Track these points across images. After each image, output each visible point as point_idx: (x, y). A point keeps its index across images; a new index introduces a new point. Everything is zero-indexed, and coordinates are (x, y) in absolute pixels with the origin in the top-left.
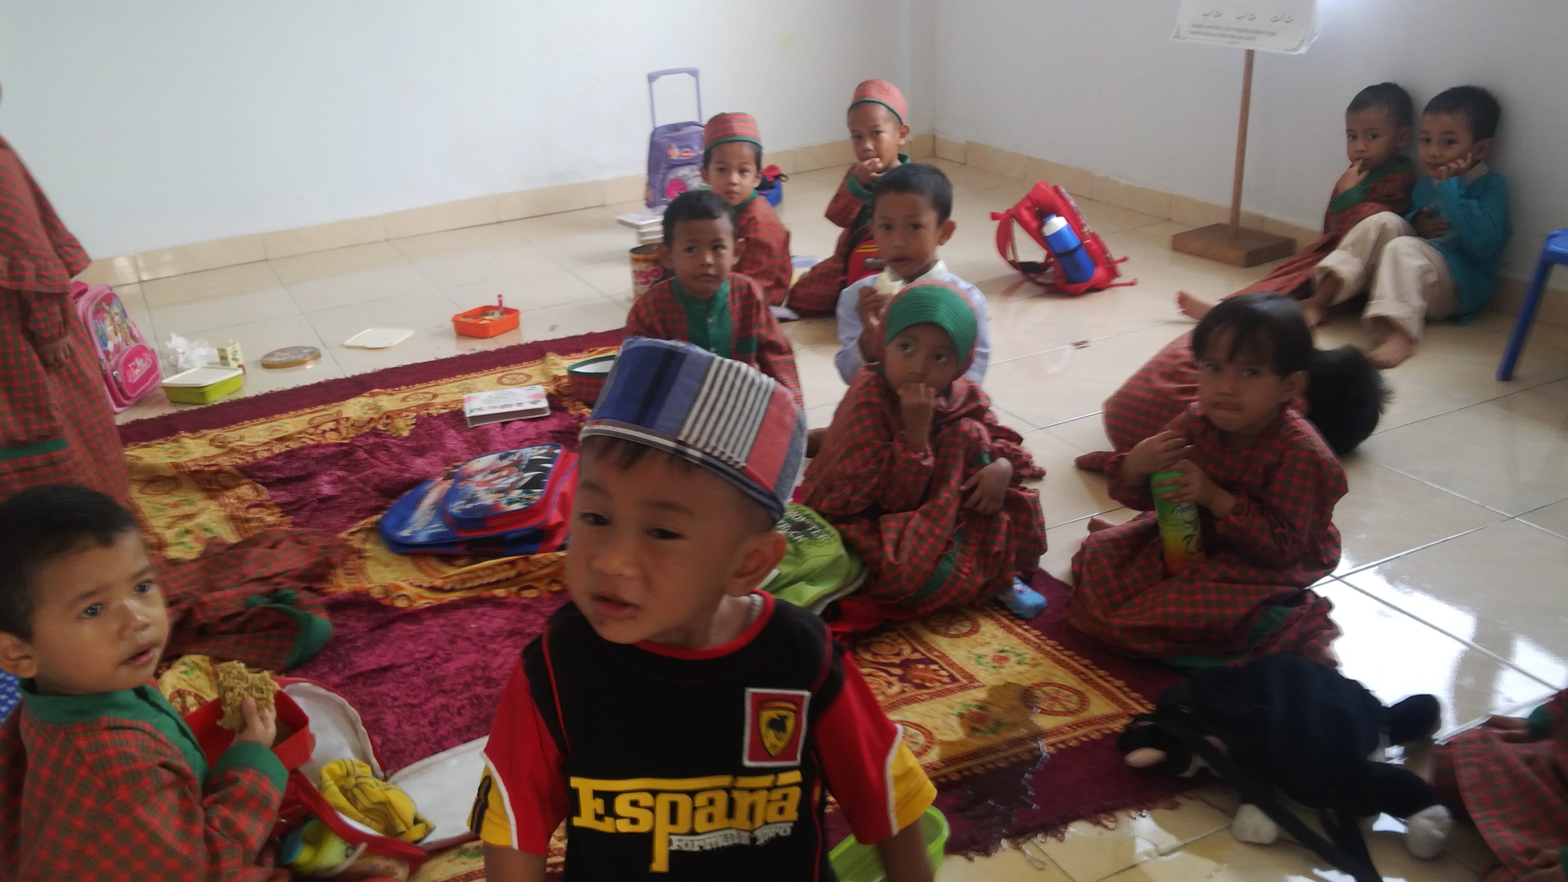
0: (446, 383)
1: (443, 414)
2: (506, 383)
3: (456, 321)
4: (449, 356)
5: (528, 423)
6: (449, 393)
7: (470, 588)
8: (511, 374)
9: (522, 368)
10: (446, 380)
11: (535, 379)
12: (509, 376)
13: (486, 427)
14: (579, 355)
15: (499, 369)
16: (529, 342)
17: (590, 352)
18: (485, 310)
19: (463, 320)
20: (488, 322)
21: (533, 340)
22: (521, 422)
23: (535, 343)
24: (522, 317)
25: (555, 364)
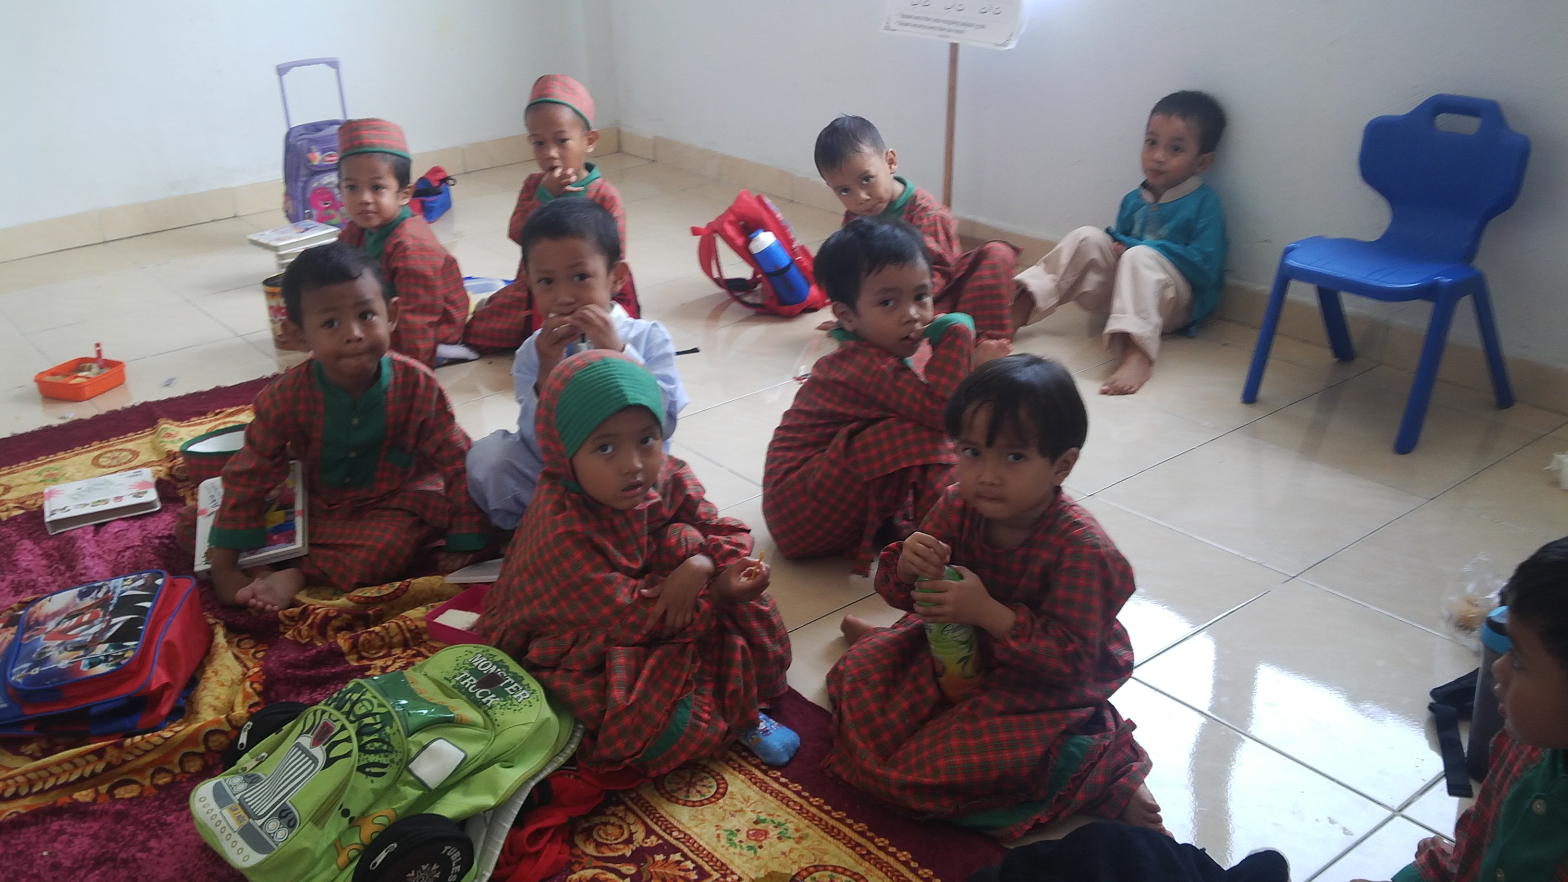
0: (24, 469)
1: (15, 517)
2: (104, 464)
3: (39, 380)
4: (29, 430)
5: (131, 522)
6: (27, 484)
7: (41, 792)
8: (110, 451)
9: (127, 441)
10: (24, 464)
11: (143, 458)
12: (109, 455)
13: (73, 533)
14: (203, 419)
15: (96, 445)
16: (137, 404)
17: (217, 414)
18: (79, 365)
19: (48, 379)
20: (84, 380)
21: (143, 401)
22: (119, 522)
23: (145, 404)
24: (128, 370)
25: (169, 435)
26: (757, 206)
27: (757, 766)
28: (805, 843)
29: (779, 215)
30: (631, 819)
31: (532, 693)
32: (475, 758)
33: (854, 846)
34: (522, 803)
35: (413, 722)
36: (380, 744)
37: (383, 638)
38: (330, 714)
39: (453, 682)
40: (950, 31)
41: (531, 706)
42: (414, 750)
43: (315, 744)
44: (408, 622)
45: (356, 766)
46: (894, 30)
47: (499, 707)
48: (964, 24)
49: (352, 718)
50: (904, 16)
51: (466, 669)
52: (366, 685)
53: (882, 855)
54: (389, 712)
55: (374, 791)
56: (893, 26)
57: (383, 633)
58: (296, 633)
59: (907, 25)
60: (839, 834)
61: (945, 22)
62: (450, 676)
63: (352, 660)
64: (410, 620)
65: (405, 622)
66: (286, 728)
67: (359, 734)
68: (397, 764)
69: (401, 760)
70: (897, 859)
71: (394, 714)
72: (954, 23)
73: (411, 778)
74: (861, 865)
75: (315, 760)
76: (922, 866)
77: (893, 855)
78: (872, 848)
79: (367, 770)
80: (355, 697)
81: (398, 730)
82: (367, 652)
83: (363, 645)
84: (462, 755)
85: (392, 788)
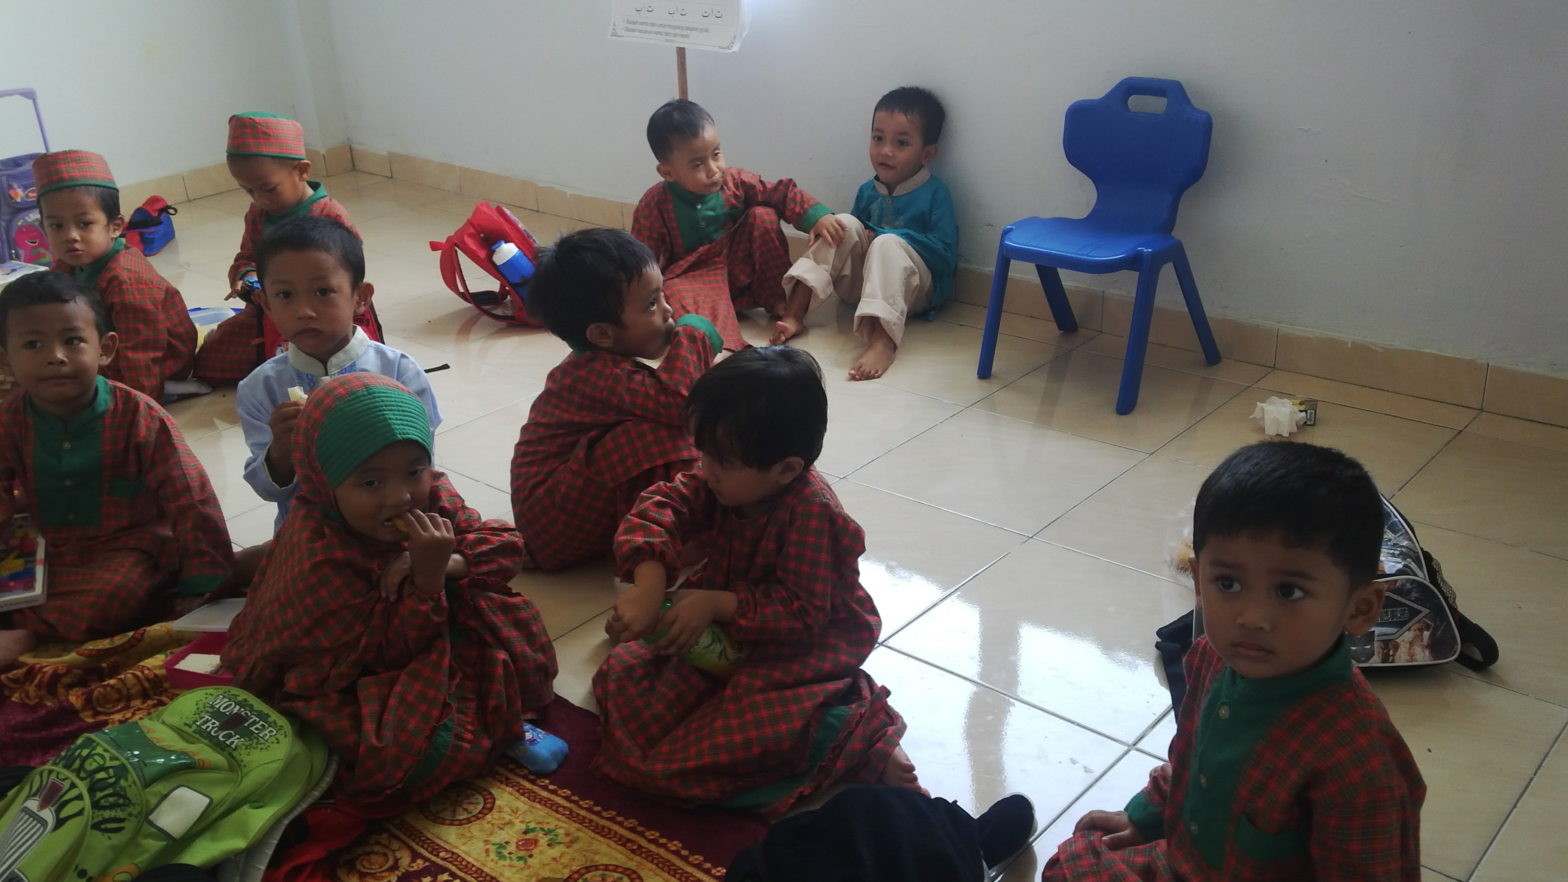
26: (496, 217)
27: (525, 777)
28: (576, 846)
29: (520, 226)
30: (395, 845)
31: (280, 729)
32: (222, 802)
33: (624, 842)
34: (276, 842)
35: (150, 772)
36: (115, 798)
37: (119, 691)
38: (58, 773)
39: (194, 727)
40: (675, 35)
41: (278, 743)
42: (153, 801)
43: (42, 806)
44: (146, 672)
45: (90, 823)
46: (620, 36)
47: (244, 747)
48: (688, 28)
49: (83, 775)
50: (629, 22)
51: (207, 712)
52: (97, 739)
53: (653, 847)
54: (123, 765)
55: (113, 848)
56: (619, 33)
57: (120, 685)
58: (23, 695)
59: (633, 30)
60: (609, 833)
61: (670, 26)
62: (190, 722)
63: (87, 717)
64: (148, 669)
65: (142, 672)
66: (10, 794)
67: (92, 790)
68: (136, 817)
69: (140, 813)
70: (667, 849)
71: (129, 766)
72: (678, 28)
73: (153, 830)
74: (632, 860)
75: (44, 823)
76: (692, 853)
77: (664, 846)
78: (643, 842)
79: (103, 826)
80: (85, 752)
81: (134, 783)
82: (104, 707)
83: (98, 700)
84: (207, 800)
85: (133, 841)
